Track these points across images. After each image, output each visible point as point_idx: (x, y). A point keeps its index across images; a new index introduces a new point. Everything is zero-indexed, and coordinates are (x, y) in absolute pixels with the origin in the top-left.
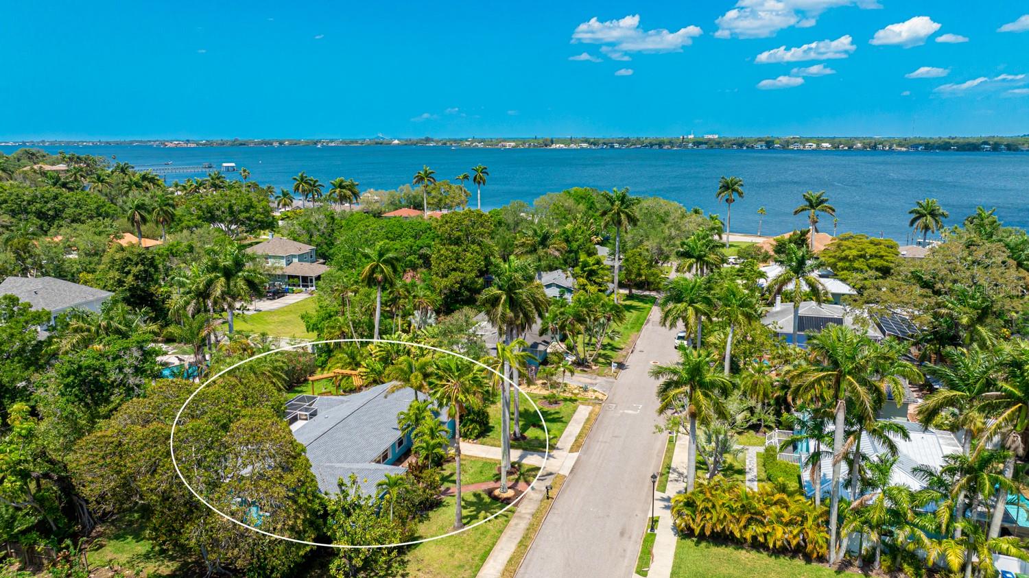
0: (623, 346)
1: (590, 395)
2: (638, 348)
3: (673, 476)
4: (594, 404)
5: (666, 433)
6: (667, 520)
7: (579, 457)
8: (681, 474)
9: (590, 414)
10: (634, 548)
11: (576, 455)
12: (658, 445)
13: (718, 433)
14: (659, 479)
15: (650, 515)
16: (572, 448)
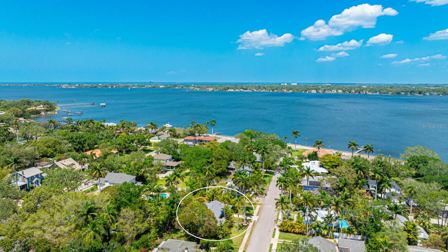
0: (266, 189)
1: (259, 203)
2: (270, 189)
3: (279, 221)
4: (260, 205)
5: (277, 212)
6: (278, 229)
7: (259, 217)
8: (280, 220)
9: (260, 207)
10: (272, 234)
11: (258, 217)
12: (275, 214)
13: (287, 211)
14: (276, 221)
15: (274, 228)
16: (257, 215)
